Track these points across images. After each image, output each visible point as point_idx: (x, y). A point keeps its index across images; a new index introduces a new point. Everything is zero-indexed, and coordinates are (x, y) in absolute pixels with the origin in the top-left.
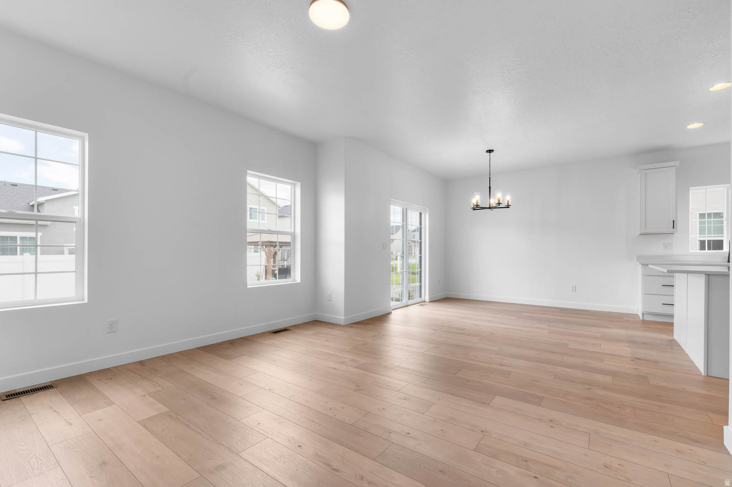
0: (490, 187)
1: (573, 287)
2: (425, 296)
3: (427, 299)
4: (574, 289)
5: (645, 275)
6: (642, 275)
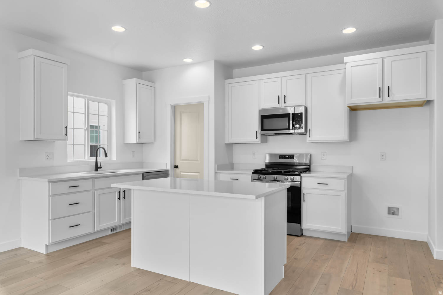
5: (53, 195)
6: (49, 196)
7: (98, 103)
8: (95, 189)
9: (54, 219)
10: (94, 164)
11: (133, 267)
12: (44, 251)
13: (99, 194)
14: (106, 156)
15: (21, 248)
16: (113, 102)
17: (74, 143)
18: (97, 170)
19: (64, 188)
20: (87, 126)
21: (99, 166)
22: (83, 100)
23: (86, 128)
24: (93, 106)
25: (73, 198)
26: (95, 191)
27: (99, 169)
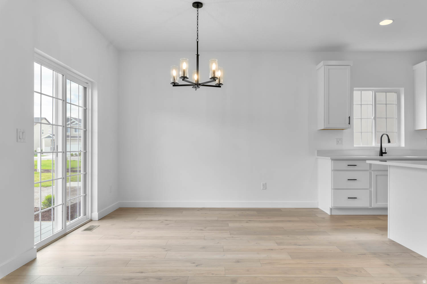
0: (198, 55)
1: (263, 185)
2: (92, 212)
3: (96, 215)
4: (265, 186)
5: (335, 170)
6: (332, 170)
7: (386, 93)
8: (372, 169)
9: (336, 189)
10: (379, 150)
11: (389, 239)
12: (328, 212)
13: (376, 175)
14: (389, 142)
15: (318, 209)
16: (402, 90)
17: (362, 131)
18: (382, 155)
19: (344, 165)
20: (374, 116)
21: (384, 151)
22: (371, 92)
23: (373, 118)
24: (381, 96)
25: (352, 175)
26: (372, 172)
27: (383, 155)
